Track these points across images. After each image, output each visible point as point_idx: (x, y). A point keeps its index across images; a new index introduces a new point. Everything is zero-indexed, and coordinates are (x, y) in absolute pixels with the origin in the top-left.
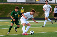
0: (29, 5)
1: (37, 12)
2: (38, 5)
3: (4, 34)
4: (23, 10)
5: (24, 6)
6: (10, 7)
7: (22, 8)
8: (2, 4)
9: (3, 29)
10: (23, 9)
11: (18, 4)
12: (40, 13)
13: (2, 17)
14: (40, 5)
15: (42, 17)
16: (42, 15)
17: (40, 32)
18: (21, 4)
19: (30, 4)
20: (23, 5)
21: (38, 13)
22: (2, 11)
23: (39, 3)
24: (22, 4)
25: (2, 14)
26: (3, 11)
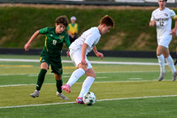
0: (94, 10)
1: (120, 31)
2: (122, 11)
3: (17, 103)
4: (76, 25)
5: (77, 12)
6: (36, 18)
7: (73, 18)
8: (11, 5)
9: (14, 88)
10: (76, 22)
11: (61, 7)
12: (128, 37)
13: (10, 47)
14: (128, 11)
15: (134, 50)
16: (134, 41)
17: (126, 95)
18: (68, 7)
19: (96, 7)
20: (75, 10)
21: (123, 34)
22: (10, 30)
23: (126, 4)
24: (72, 7)
25: (9, 38)
26: (14, 30)
